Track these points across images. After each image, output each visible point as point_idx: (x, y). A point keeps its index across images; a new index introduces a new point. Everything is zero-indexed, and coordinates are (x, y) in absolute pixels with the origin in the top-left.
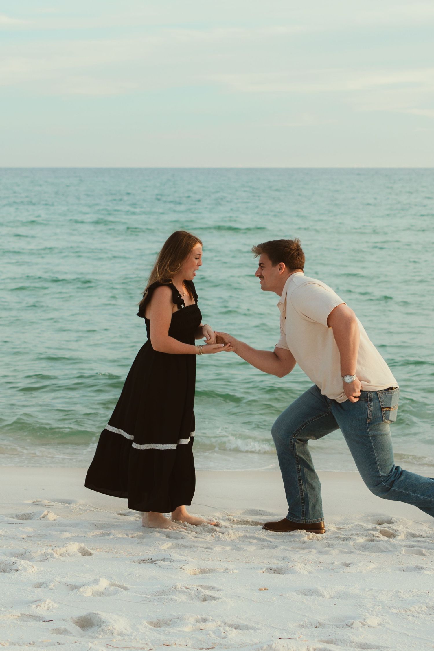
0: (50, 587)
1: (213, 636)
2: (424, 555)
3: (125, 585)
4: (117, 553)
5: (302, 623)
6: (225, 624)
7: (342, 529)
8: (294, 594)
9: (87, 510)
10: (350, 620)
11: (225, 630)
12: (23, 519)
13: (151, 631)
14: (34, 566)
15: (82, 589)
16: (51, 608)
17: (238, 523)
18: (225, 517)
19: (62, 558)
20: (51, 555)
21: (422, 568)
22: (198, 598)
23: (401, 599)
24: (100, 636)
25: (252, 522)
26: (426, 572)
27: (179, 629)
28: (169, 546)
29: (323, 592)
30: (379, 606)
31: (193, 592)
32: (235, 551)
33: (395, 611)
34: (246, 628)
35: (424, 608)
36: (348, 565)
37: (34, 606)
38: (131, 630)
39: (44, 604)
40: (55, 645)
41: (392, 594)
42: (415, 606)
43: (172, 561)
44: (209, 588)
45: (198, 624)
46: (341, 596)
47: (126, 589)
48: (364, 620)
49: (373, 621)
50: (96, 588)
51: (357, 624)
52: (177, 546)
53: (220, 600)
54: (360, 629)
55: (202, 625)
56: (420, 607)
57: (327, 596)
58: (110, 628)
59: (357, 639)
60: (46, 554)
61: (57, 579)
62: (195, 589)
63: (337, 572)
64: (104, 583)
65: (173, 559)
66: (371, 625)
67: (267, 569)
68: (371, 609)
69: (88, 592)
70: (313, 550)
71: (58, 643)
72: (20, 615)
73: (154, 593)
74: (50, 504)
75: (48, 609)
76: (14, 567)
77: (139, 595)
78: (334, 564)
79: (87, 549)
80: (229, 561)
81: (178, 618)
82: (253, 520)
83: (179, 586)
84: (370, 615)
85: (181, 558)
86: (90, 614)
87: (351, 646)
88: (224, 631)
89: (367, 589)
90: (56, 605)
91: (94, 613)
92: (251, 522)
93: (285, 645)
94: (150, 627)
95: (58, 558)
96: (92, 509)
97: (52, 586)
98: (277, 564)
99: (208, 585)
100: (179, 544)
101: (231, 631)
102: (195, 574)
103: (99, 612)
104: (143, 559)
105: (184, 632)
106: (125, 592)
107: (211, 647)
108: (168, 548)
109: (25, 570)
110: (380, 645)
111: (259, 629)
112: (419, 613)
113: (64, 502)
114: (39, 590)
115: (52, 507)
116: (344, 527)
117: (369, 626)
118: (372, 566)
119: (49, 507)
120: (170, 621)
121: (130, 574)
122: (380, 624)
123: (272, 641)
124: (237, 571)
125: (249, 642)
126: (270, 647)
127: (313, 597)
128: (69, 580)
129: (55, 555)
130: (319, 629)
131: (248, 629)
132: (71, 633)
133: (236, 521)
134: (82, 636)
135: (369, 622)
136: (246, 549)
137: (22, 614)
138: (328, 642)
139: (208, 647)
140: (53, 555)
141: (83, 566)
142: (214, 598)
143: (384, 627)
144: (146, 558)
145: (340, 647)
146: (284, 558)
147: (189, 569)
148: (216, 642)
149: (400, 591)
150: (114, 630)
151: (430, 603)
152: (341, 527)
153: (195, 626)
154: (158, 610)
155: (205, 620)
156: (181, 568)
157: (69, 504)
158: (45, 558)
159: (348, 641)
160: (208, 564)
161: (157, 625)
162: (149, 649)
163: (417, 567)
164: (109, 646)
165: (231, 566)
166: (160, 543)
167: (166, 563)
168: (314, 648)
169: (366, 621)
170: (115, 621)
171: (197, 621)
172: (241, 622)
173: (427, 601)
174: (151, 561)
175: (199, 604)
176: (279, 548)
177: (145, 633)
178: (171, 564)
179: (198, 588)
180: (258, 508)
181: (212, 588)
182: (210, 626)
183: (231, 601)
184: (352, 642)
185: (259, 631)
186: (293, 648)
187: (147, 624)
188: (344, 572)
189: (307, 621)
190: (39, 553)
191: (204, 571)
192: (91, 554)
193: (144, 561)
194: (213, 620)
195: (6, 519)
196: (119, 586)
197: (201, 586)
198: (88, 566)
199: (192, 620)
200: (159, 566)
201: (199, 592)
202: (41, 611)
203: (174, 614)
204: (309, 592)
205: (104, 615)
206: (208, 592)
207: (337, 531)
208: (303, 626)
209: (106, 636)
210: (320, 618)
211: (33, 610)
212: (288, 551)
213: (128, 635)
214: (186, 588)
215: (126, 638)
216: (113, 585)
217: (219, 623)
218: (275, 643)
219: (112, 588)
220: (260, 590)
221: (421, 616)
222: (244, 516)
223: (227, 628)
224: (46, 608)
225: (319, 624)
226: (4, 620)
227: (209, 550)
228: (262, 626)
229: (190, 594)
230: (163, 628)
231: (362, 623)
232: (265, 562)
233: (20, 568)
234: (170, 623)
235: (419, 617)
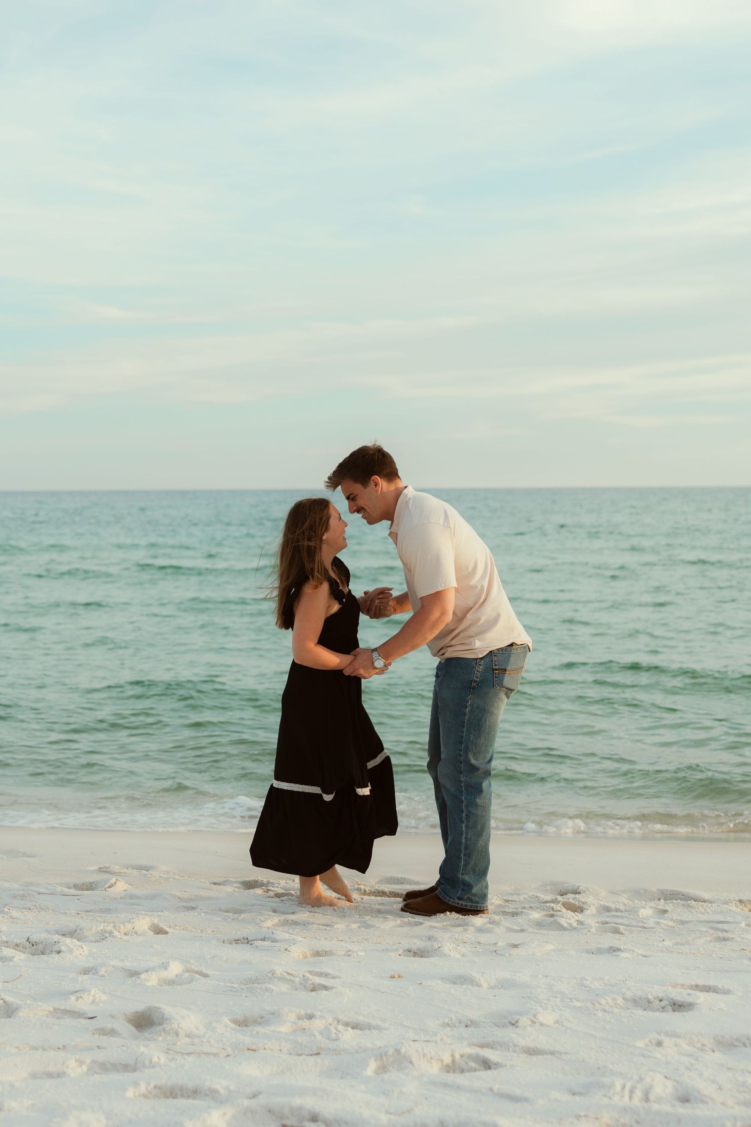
0: (100, 973)
1: (319, 1037)
2: (622, 934)
3: (204, 971)
4: (202, 931)
5: (446, 1021)
6: (338, 1022)
7: (510, 902)
8: (439, 982)
9: (169, 878)
10: (514, 1016)
11: (336, 1029)
12: (83, 890)
13: (233, 1032)
14: (83, 946)
15: (143, 976)
16: (98, 1000)
17: (371, 894)
18: (354, 886)
19: (125, 937)
20: (111, 933)
21: (619, 950)
22: (305, 987)
23: (587, 988)
24: (161, 1038)
25: (390, 893)
26: (623, 955)
27: (272, 1028)
28: (274, 923)
29: (479, 980)
30: (557, 997)
31: (297, 980)
32: (363, 929)
33: (578, 1004)
34: (369, 1027)
35: (620, 1001)
36: (515, 946)
37: (73, 998)
38: (205, 1030)
39: (88, 995)
40: (93, 1049)
41: (576, 982)
42: (606, 998)
43: (275, 941)
44: (320, 974)
45: (301, 1022)
46: (504, 985)
47: (206, 976)
48: (535, 1016)
49: (547, 1017)
50: (164, 974)
51: (524, 1021)
52: (286, 923)
53: (334, 990)
54: (529, 1028)
55: (306, 1024)
56: (614, 1000)
57: (485, 985)
58: (175, 1026)
59: (522, 1042)
60: (104, 931)
61: (111, 963)
62: (301, 976)
63: (501, 955)
64: (175, 968)
65: (277, 937)
66: (544, 1022)
67: (405, 951)
68: (546, 1002)
69: (152, 980)
70: (470, 927)
71: (98, 1047)
72: (52, 1010)
73: (244, 981)
74: (122, 871)
75: (93, 1002)
76: (56, 948)
77: (222, 984)
78: (498, 945)
79: (162, 926)
80: (354, 940)
81: (273, 1014)
82: (392, 890)
83: (279, 971)
84: (544, 1009)
85: (287, 936)
86: (150, 1009)
87: (515, 1051)
88: (335, 1031)
89: (540, 976)
90: (104, 997)
91: (154, 1007)
92: (388, 893)
93: (420, 1049)
94: (233, 1026)
95: (119, 937)
96: (177, 877)
97: (104, 971)
98: (418, 944)
99: (319, 970)
100: (288, 921)
101: (346, 1030)
102: (306, 957)
103: (161, 1006)
104: (237, 938)
105: (279, 1032)
106: (203, 980)
107: (316, 1052)
108: (273, 925)
109: (71, 951)
110: (556, 1049)
111: (385, 1029)
112: (612, 1007)
113: (140, 868)
114: (86, 977)
115: (123, 874)
116: (514, 899)
117: (542, 1025)
118: (550, 947)
119: (121, 874)
120: (262, 1018)
121: (214, 957)
122: (557, 1022)
123: (402, 1043)
124: (363, 954)
125: (369, 1045)
126: (398, 1051)
127: (464, 987)
128: (128, 964)
129: (116, 933)
130: (471, 1029)
131: (369, 1029)
132: (120, 1034)
133: (368, 891)
134: (136, 1038)
135: (541, 1018)
136: (379, 927)
137: (55, 1009)
138: (482, 1046)
139: (311, 1053)
140: (113, 933)
141: (152, 946)
142: (326, 988)
143: (563, 1025)
144: (240, 937)
145: (498, 1052)
146: (430, 938)
147: (297, 951)
148: (322, 1045)
149: (587, 978)
150: (180, 1030)
151: (628, 993)
152: (510, 899)
153: (296, 1024)
154: (246, 1004)
155: (310, 1017)
156: (286, 950)
157: (148, 871)
158: (102, 937)
159: (511, 1044)
160: (324, 944)
161: (243, 1023)
162: (226, 1055)
163: (611, 948)
164: (170, 1052)
165: (353, 947)
166: (263, 919)
167: (266, 943)
168: (462, 1053)
169: (537, 1017)
170: (183, 1017)
171: (300, 1018)
172: (361, 1019)
173: (624, 990)
174: (246, 941)
175: (303, 995)
176: (424, 925)
177: (224, 1034)
178: (273, 944)
179: (305, 974)
180: (399, 875)
181: (327, 975)
182: (318, 1024)
183: (350, 991)
184: (515, 1046)
185: (386, 1032)
186: (430, 1053)
187: (228, 1022)
188: (510, 955)
189: (453, 1017)
190: (94, 931)
191: (317, 954)
192: (166, 933)
193: (237, 941)
194: (321, 1017)
195: (59, 889)
196: (198, 973)
197: (311, 973)
198: (159, 947)
199: (292, 1017)
200: (257, 947)
201: (306, 980)
202: (84, 1004)
203: (267, 1008)
204: (461, 980)
205: (167, 1010)
206: (318, 980)
207: (503, 904)
208: (448, 1025)
209: (168, 1038)
210: (475, 1015)
211: (72, 1003)
212: (435, 929)
213: (199, 1037)
214: (288, 974)
215: (196, 1040)
216: (188, 971)
217: (330, 1020)
218: (405, 1046)
219: (187, 975)
220: (393, 977)
221: (615, 1010)
222: (379, 885)
223: (340, 1027)
224: (90, 1001)
225: (471, 1021)
226: (29, 1017)
227: (328, 928)
228: (391, 1024)
229: (293, 981)
230: (250, 1028)
231: (531, 1020)
232: (403, 942)
233: (63, 948)
234: (261, 1020)
235: (612, 1013)
